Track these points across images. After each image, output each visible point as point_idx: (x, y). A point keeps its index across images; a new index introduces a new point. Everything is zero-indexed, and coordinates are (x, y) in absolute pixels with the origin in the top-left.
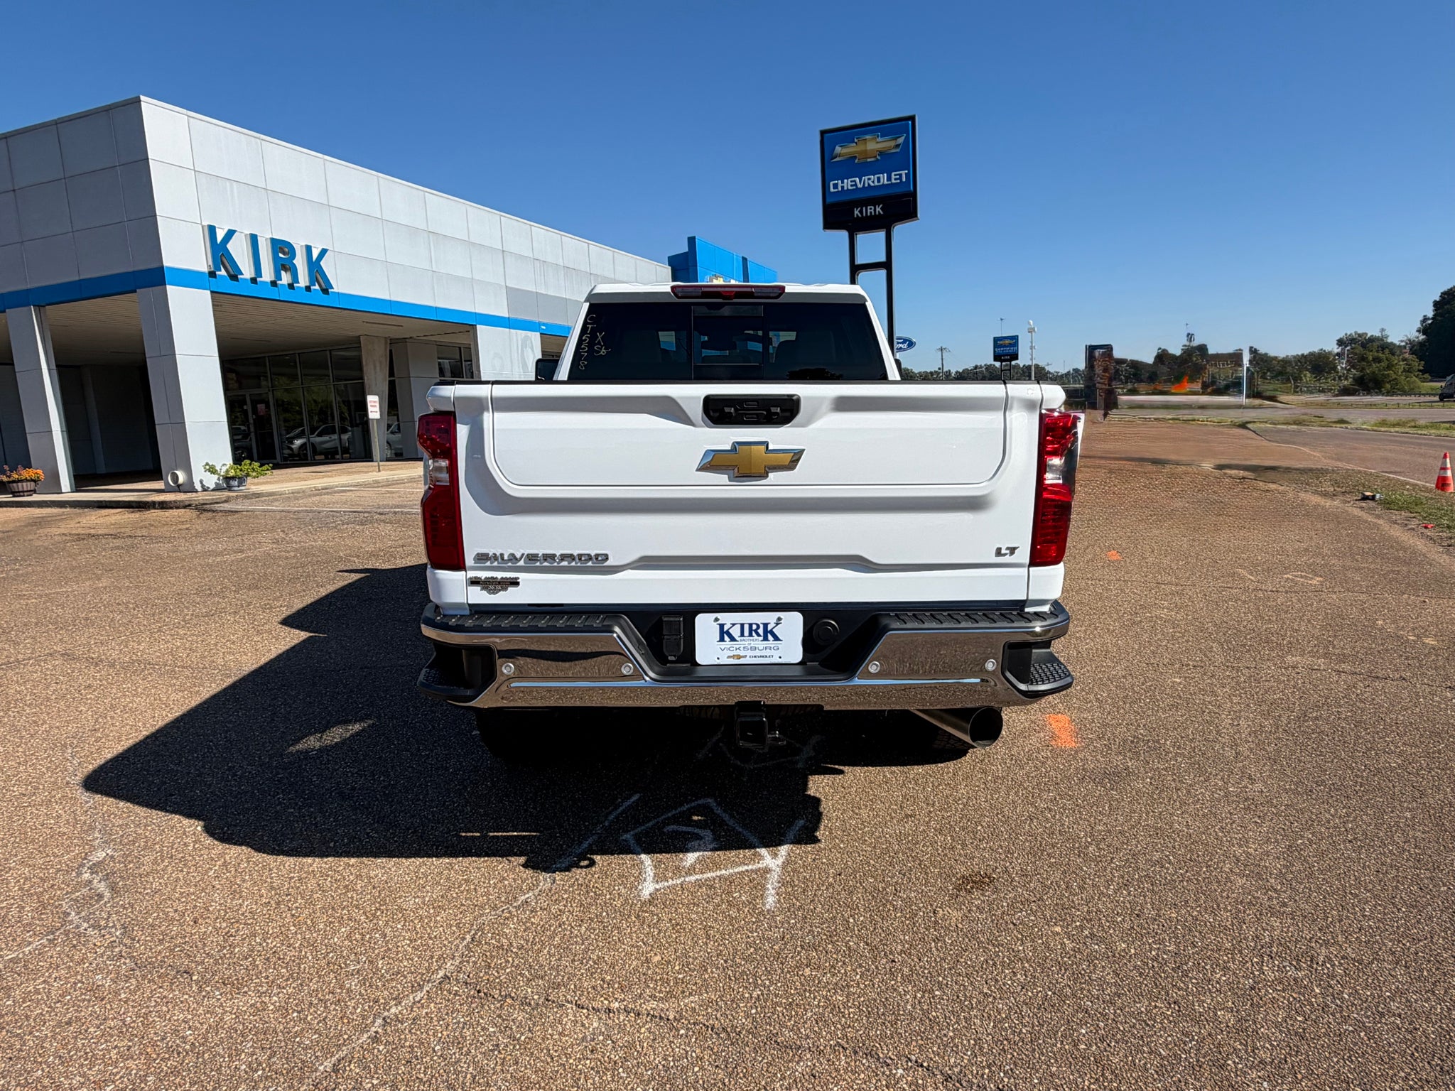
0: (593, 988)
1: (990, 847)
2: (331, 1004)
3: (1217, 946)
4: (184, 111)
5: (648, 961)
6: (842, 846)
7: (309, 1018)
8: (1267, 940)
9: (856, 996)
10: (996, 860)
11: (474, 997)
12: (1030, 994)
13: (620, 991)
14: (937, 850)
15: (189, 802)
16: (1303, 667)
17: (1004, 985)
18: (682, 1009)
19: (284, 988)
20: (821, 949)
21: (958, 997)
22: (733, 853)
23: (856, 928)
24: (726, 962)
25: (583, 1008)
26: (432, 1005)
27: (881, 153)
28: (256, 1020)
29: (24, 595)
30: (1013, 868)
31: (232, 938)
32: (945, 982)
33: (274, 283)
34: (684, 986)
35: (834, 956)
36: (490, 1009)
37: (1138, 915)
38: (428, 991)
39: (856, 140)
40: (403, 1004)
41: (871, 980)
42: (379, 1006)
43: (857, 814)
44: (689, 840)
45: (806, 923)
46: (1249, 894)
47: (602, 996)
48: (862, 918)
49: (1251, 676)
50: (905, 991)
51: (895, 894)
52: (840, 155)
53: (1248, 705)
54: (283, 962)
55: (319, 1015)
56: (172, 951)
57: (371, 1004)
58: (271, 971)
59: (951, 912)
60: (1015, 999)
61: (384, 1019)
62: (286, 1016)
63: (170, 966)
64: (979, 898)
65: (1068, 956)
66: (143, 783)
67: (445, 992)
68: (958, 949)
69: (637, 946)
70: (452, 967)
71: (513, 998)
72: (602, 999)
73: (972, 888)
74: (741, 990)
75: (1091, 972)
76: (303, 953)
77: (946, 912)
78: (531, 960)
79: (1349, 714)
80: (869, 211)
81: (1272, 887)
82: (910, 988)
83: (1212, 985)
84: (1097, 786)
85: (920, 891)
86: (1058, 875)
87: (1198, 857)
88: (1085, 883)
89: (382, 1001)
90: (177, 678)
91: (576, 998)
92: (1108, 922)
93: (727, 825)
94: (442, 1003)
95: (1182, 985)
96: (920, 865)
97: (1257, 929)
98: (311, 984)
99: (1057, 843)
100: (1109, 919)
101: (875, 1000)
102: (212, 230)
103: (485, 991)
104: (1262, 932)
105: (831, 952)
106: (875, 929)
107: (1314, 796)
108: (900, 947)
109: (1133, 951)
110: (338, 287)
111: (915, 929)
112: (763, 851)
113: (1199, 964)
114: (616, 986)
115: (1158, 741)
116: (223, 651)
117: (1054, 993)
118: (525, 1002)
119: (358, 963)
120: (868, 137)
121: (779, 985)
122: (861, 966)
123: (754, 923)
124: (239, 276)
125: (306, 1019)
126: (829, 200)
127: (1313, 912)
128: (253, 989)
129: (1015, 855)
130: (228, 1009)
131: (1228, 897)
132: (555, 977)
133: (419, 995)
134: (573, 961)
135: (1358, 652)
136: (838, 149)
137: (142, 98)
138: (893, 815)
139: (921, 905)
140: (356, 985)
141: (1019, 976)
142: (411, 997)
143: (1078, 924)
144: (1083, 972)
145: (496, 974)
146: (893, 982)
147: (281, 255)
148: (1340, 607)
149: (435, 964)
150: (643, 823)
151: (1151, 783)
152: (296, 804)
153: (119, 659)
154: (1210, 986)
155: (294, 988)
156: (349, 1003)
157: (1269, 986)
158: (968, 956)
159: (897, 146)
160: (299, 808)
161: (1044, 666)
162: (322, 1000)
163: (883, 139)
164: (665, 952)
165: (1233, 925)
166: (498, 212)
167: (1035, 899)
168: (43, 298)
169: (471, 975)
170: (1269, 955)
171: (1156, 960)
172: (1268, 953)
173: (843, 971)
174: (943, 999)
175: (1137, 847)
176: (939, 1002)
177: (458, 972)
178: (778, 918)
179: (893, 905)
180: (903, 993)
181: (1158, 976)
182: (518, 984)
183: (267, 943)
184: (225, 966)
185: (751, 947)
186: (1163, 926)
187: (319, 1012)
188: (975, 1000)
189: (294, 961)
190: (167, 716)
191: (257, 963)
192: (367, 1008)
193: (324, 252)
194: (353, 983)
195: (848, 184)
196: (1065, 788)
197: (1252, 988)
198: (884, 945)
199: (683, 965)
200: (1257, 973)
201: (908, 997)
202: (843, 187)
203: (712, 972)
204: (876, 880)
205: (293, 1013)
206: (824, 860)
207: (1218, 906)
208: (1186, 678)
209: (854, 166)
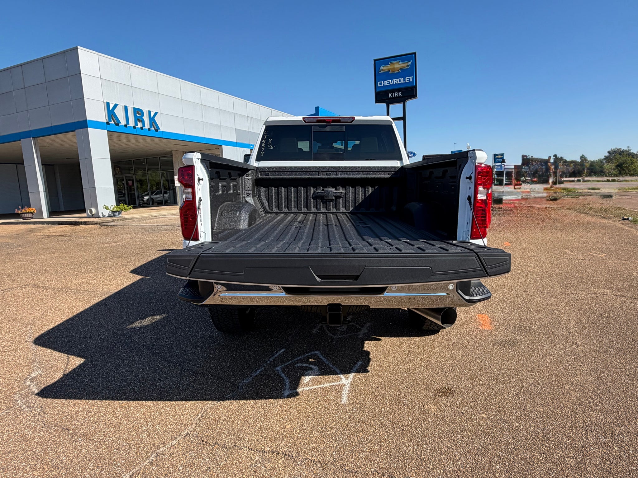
0: (258, 440)
1: (451, 376)
2: (132, 446)
3: (564, 425)
4: (96, 53)
5: (284, 428)
6: (379, 374)
7: (121, 452)
8: (589, 423)
9: (385, 447)
10: (453, 382)
11: (200, 444)
12: (471, 447)
13: (270, 442)
14: (425, 376)
15: (79, 350)
16: (599, 294)
17: (458, 443)
18: (299, 452)
19: (111, 438)
20: (368, 423)
21: (435, 448)
22: (327, 376)
23: (385, 414)
24: (322, 429)
25: (252, 450)
26: (180, 447)
27: (401, 69)
28: (96, 453)
29: (21, 260)
30: (462, 386)
31: (90, 413)
32: (429, 441)
33: (134, 127)
34: (301, 440)
35: (374, 427)
36: (207, 450)
37: (524, 410)
38: (179, 440)
39: (390, 63)
40: (166, 446)
41: (392, 439)
42: (155, 447)
43: (386, 359)
44: (307, 370)
45: (361, 410)
46: (579, 400)
47: (261, 444)
48: (388, 409)
49: (574, 297)
50: (408, 445)
51: (404, 397)
52: (382, 70)
53: (573, 311)
54: (112, 425)
55: (126, 451)
56: (62, 419)
57: (151, 446)
58: (106, 429)
59: (431, 406)
60: (463, 450)
61: (157, 453)
62: (111, 451)
63: (60, 426)
64: (445, 400)
65: (489, 429)
66: (59, 341)
67: (187, 441)
68: (435, 425)
69: (280, 420)
70: (191, 429)
71: (218, 444)
72: (261, 446)
73: (442, 395)
74: (328, 443)
75: (501, 437)
76: (122, 421)
77: (429, 407)
78: (229, 426)
79: (623, 315)
80: (395, 95)
81: (590, 397)
82: (411, 443)
83: (562, 445)
84: (502, 348)
85: (416, 396)
86: (484, 389)
87: (552, 381)
88: (497, 393)
89: (157, 445)
90: (81, 296)
91: (249, 445)
92: (509, 412)
93: (325, 364)
94: (185, 446)
95: (547, 445)
96: (417, 383)
97: (583, 417)
98: (124, 436)
99: (483, 374)
100: (510, 411)
101: (394, 449)
102: (108, 104)
103: (206, 441)
104: (586, 419)
105: (373, 425)
106: (394, 414)
107: (608, 354)
108: (406, 423)
109: (522, 427)
110: (162, 129)
111: (414, 414)
112: (342, 376)
113: (555, 434)
114: (268, 439)
115: (531, 327)
116: (103, 284)
117: (483, 447)
118: (224, 446)
119: (147, 426)
120: (395, 62)
121: (347, 440)
122: (387, 432)
123: (336, 410)
124: (119, 124)
125: (120, 452)
126: (378, 90)
127: (611, 409)
128: (97, 437)
129: (463, 379)
130: (84, 447)
131: (568, 401)
132: (240, 434)
133: (174, 442)
134: (249, 427)
135: (625, 287)
136: (382, 68)
137: (78, 47)
138: (404, 360)
139: (417, 403)
140: (145, 437)
141: (465, 439)
142: (170, 443)
143: (494, 413)
144: (497, 437)
145: (212, 433)
146: (403, 440)
147: (137, 115)
148: (615, 267)
149: (183, 427)
150: (286, 362)
151: (528, 346)
152: (127, 352)
153: (57, 287)
154: (561, 446)
155: (116, 438)
156: (141, 445)
157: (591, 446)
158: (440, 428)
159: (408, 66)
160: (128, 354)
161: (477, 288)
162: (128, 444)
163: (402, 63)
164: (293, 423)
165: (571, 415)
166: (232, 96)
167: (473, 401)
168: (36, 134)
169: (200, 433)
170: (590, 430)
171: (534, 432)
172: (590, 429)
173: (378, 434)
174: (427, 449)
175: (522, 376)
176: (426, 450)
177: (194, 431)
178: (348, 408)
179: (404, 403)
180: (408, 446)
181: (534, 440)
182: (222, 438)
183: (106, 416)
184: (85, 426)
185: (334, 422)
186: (536, 415)
187: (126, 450)
188: (443, 450)
189: (117, 425)
190: (74, 312)
191: (100, 425)
192: (149, 448)
193: (156, 113)
194: (144, 436)
195: (386, 83)
196: (486, 348)
197: (583, 447)
198: (398, 422)
199: (301, 430)
200: (585, 439)
201: (410, 448)
202: (384, 84)
203: (315, 434)
204: (395, 390)
205: (114, 449)
206: (371, 381)
207: (564, 406)
208: (543, 298)
209: (389, 75)
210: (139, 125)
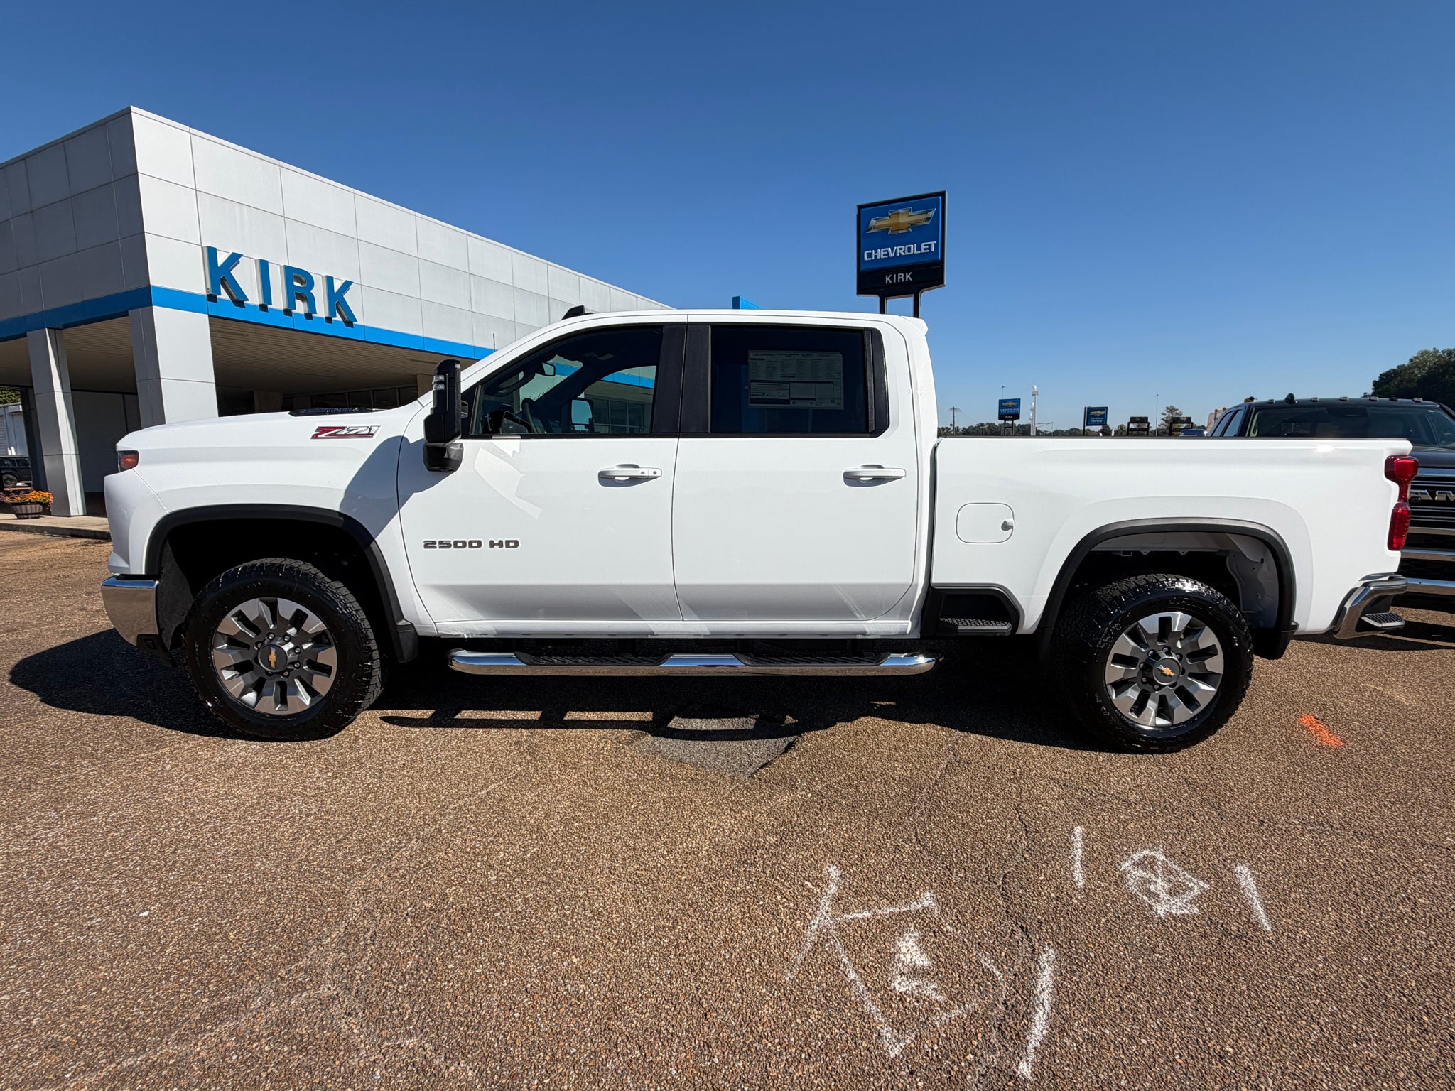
4: (187, 128)
27: (913, 226)
33: (288, 312)
39: (890, 214)
52: (874, 227)
102: (212, 252)
120: (900, 211)
124: (245, 302)
126: (862, 268)
136: (873, 222)
137: (133, 108)
147: (296, 284)
159: (928, 219)
163: (915, 213)
166: (546, 261)
168: (55, 321)
193: (348, 284)
195: (881, 254)
202: (876, 256)
209: (887, 237)
210: (301, 308)
